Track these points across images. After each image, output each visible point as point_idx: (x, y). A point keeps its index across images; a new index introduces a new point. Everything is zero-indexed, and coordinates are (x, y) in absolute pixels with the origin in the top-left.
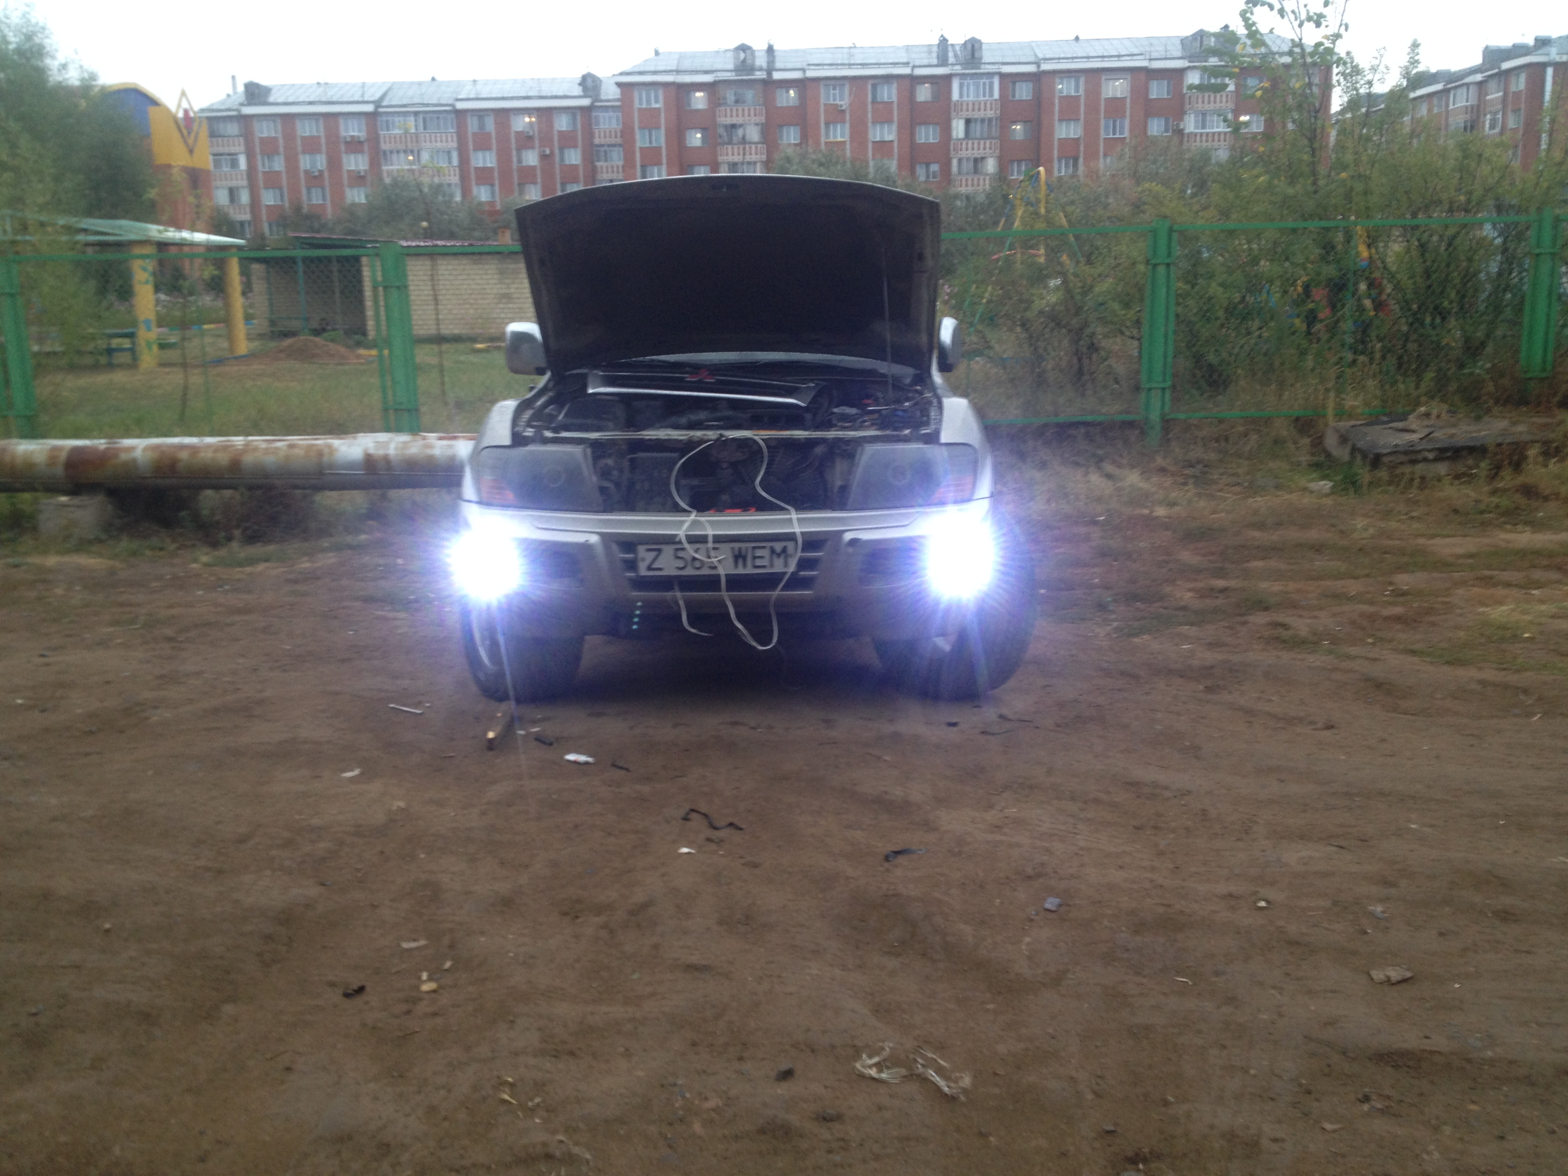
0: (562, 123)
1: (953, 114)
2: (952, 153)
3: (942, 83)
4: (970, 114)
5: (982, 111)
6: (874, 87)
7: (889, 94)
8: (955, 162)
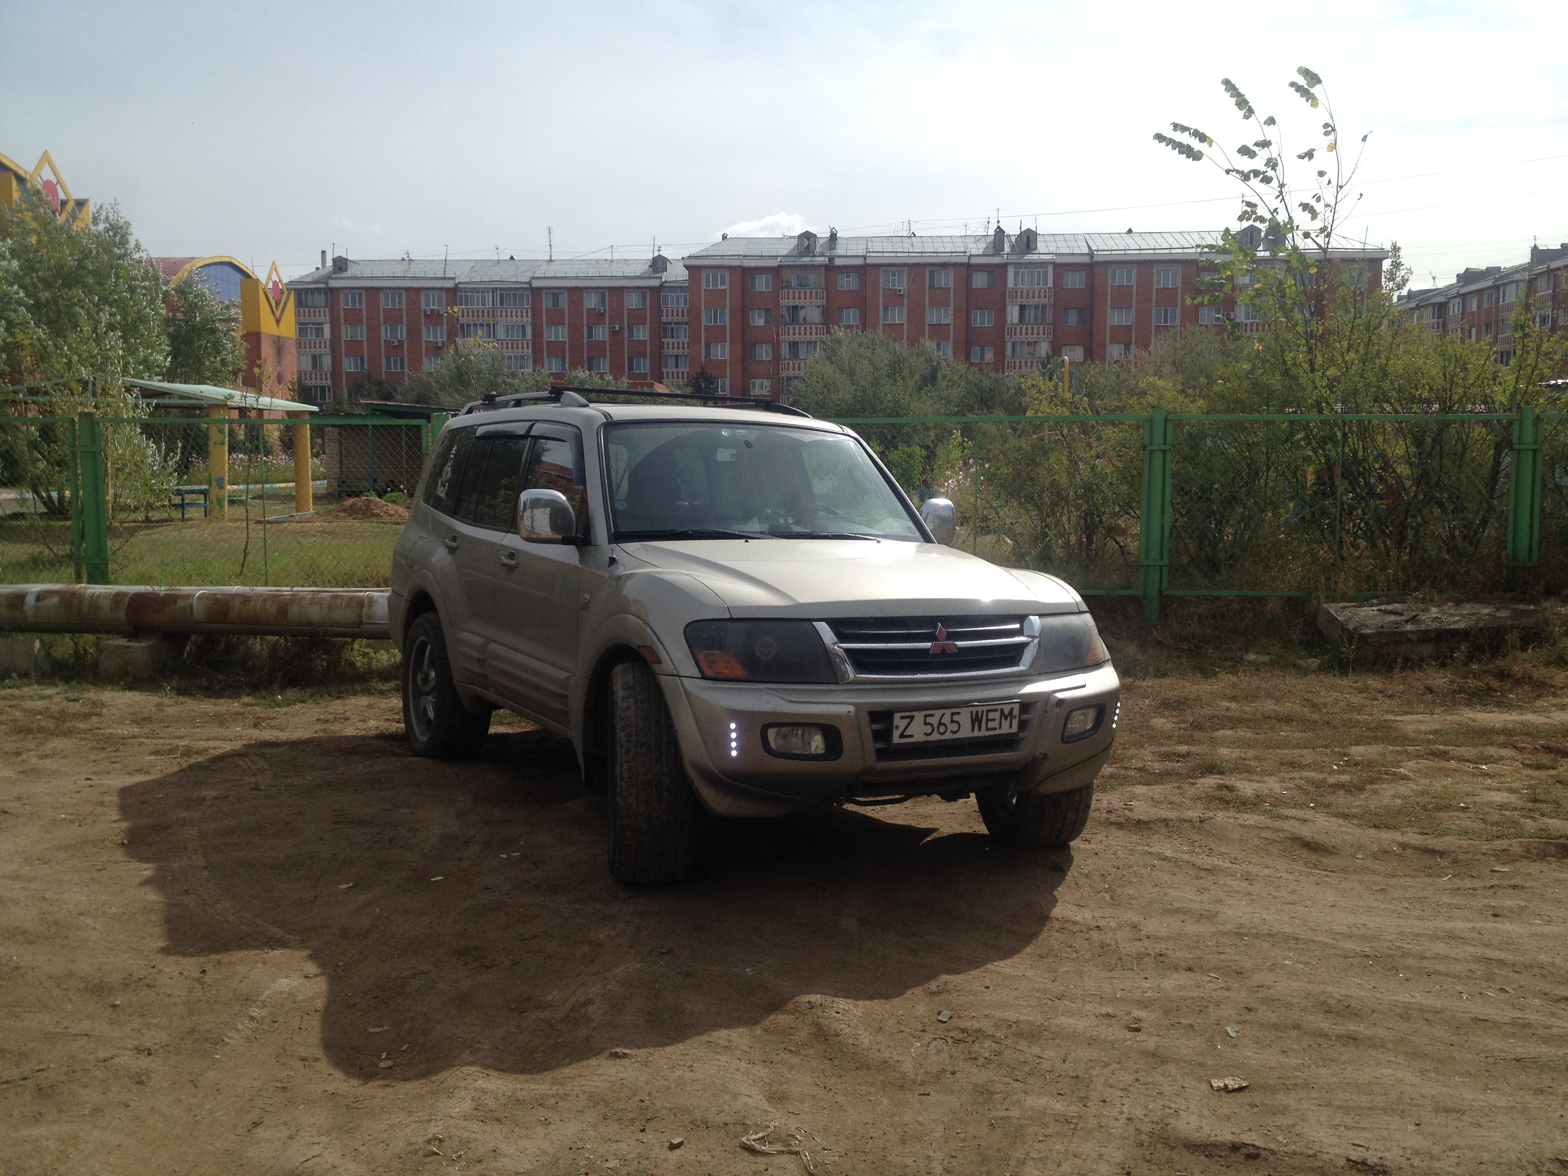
0: (632, 302)
1: (1008, 300)
2: (1007, 337)
3: (997, 272)
4: (1025, 301)
5: (1036, 299)
6: (932, 273)
7: (947, 280)
8: (1009, 346)
